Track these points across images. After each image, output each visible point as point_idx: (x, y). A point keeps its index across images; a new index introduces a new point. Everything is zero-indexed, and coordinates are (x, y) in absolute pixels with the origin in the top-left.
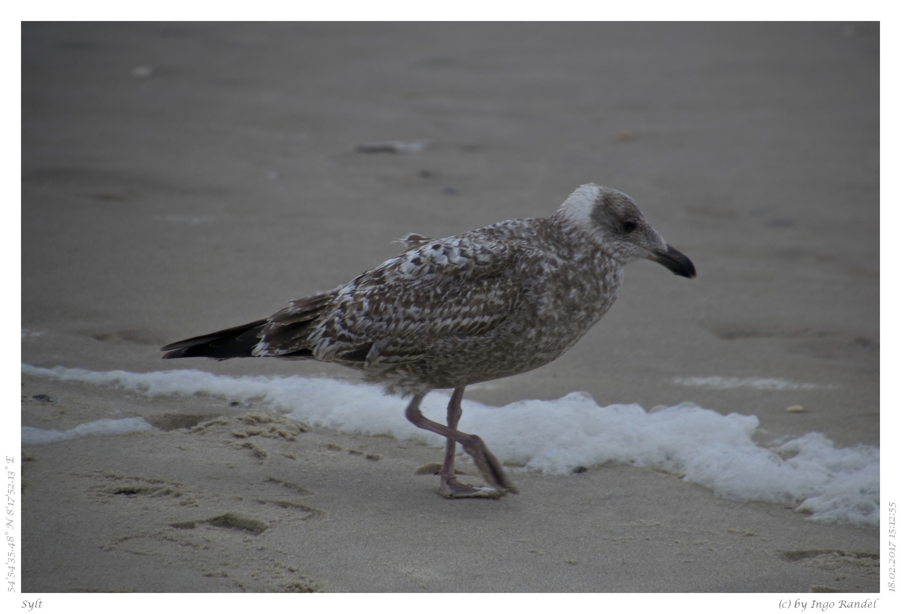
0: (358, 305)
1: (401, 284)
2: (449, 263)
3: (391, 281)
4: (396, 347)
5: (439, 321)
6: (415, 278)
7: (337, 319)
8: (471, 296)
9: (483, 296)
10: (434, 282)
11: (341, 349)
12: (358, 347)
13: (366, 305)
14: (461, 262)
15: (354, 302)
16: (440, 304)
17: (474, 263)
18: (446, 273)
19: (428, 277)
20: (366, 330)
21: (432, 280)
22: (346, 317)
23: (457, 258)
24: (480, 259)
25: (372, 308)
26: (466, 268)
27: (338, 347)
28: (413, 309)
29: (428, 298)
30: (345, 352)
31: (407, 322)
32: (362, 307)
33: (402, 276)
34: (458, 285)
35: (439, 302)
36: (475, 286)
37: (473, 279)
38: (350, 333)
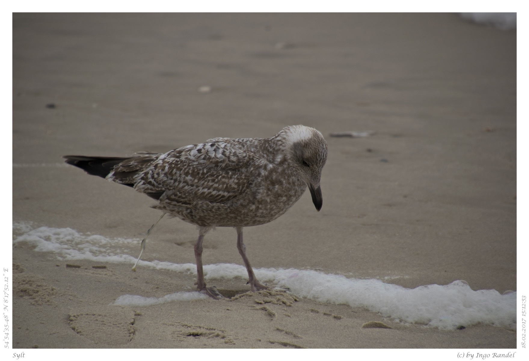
0: (163, 167)
1: (188, 161)
2: (215, 157)
3: (183, 158)
4: (176, 197)
5: (201, 188)
6: (195, 160)
7: (151, 172)
8: (221, 179)
9: (227, 180)
10: (204, 165)
11: (148, 189)
12: (157, 191)
13: (167, 168)
14: (221, 158)
15: (162, 165)
16: (204, 179)
17: (227, 160)
18: (212, 162)
19: (202, 161)
20: (163, 183)
21: (204, 164)
22: (155, 172)
23: (219, 155)
24: (231, 159)
25: (169, 171)
26: (223, 161)
27: (146, 187)
28: (189, 178)
29: (199, 173)
30: (150, 191)
31: (185, 184)
32: (164, 169)
33: (189, 157)
34: (216, 171)
35: (203, 177)
36: (224, 174)
37: (225, 169)
38: (154, 182)
